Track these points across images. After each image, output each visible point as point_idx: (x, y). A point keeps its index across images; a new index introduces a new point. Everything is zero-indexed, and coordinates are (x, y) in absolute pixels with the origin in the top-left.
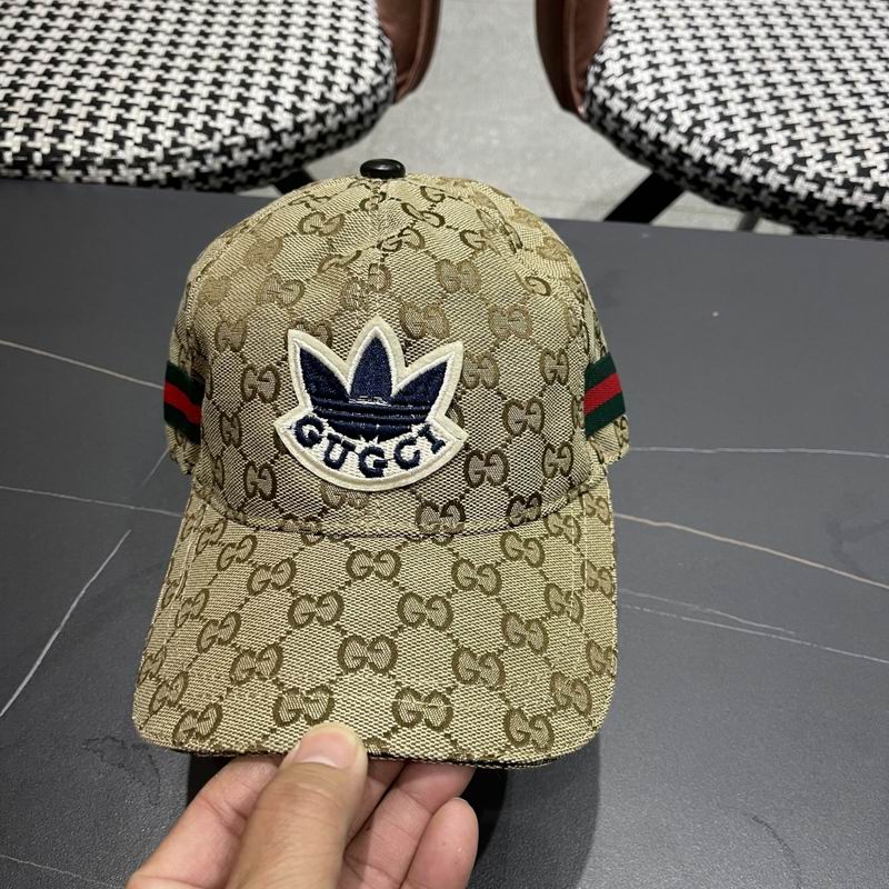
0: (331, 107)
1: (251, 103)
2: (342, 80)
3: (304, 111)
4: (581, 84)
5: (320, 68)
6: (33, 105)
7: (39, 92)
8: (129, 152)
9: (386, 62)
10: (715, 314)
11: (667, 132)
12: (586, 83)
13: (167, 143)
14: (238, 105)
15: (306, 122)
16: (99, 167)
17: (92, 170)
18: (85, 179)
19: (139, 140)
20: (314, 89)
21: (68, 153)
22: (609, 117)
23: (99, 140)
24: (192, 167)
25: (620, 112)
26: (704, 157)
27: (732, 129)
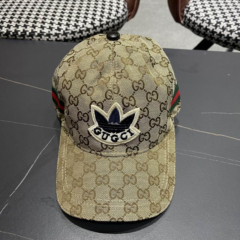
0: (111, 20)
1: (88, 18)
2: (114, 13)
3: (103, 21)
4: (182, 14)
5: (107, 9)
6: (27, 19)
7: (28, 16)
8: (54, 32)
9: (126, 8)
10: (229, 75)
11: (209, 26)
12: (184, 13)
13: (64, 29)
14: (84, 19)
15: (104, 24)
16: (45, 36)
17: (43, 37)
18: (41, 39)
19: (56, 28)
20: (106, 15)
21: (36, 32)
22: (191, 22)
23: (45, 28)
24: (71, 36)
25: (195, 21)
26: (220, 32)
27: (229, 24)
